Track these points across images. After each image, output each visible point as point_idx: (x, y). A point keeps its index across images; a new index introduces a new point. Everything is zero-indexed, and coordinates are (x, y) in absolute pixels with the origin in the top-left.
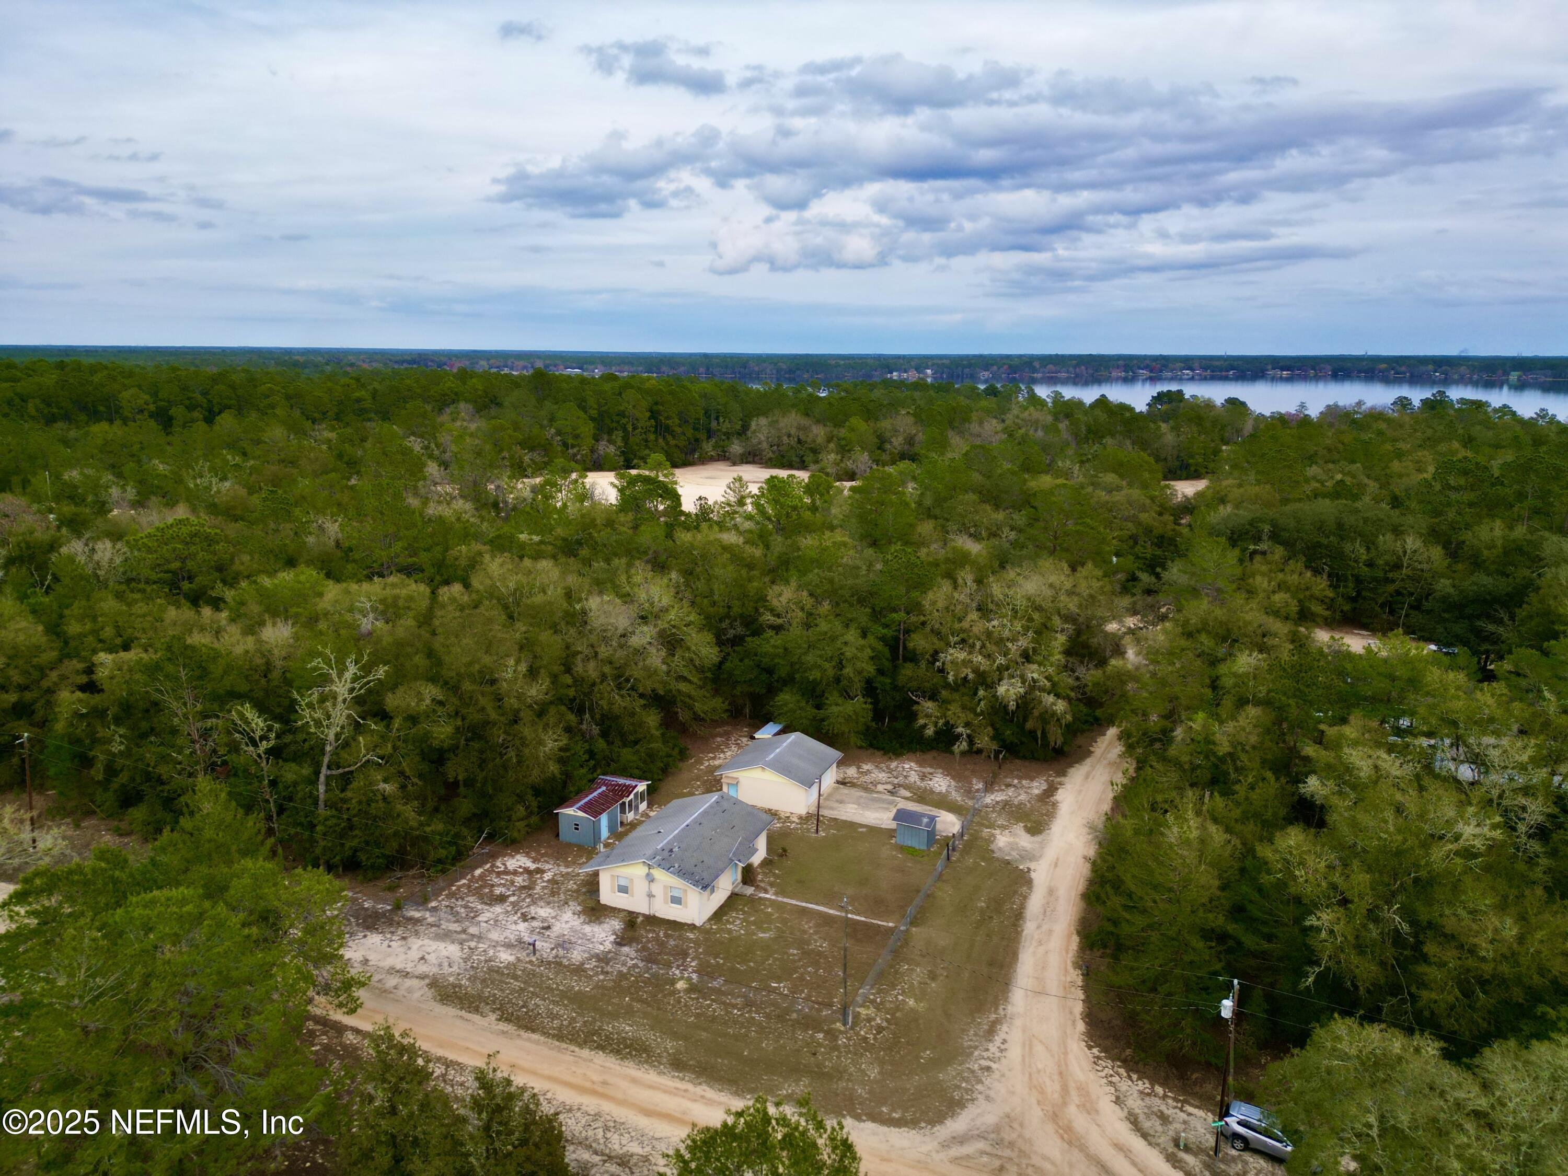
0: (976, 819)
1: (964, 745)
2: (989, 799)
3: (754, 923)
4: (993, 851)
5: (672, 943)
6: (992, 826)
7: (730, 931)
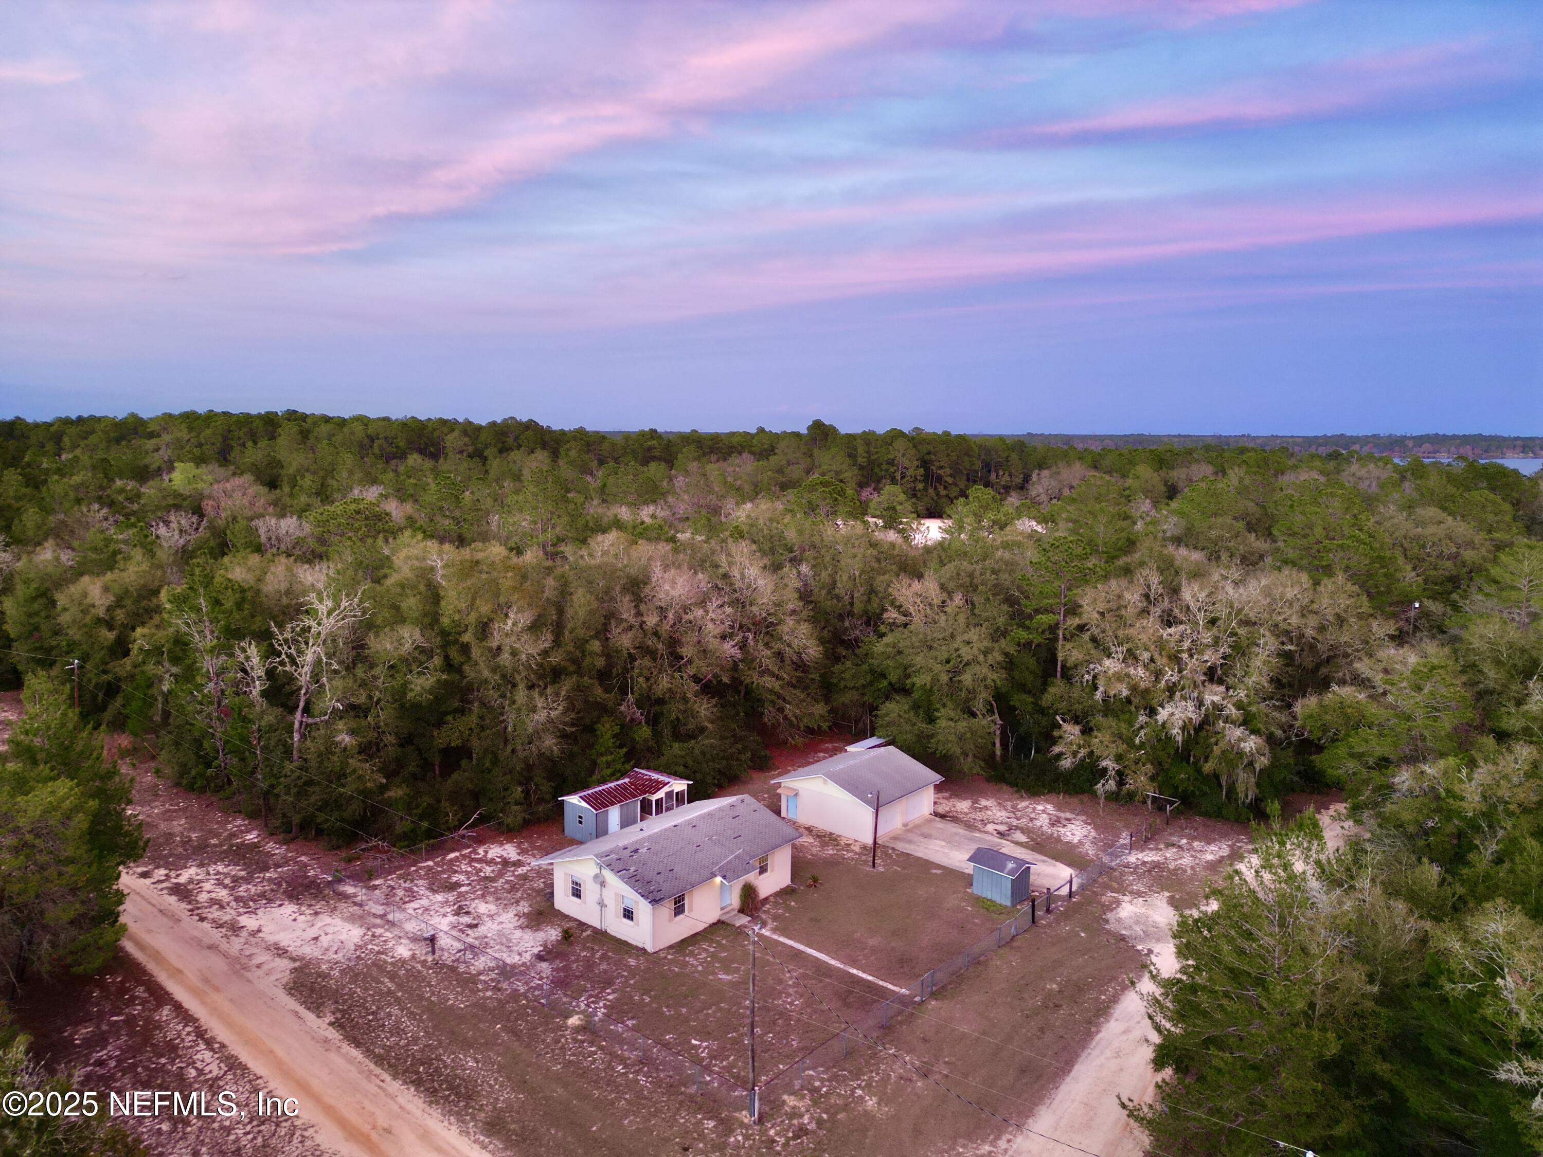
0: (1105, 879)
1: (1112, 785)
2: (1133, 858)
3: (722, 961)
4: (1107, 921)
5: (604, 967)
6: (1122, 890)
7: (685, 964)
